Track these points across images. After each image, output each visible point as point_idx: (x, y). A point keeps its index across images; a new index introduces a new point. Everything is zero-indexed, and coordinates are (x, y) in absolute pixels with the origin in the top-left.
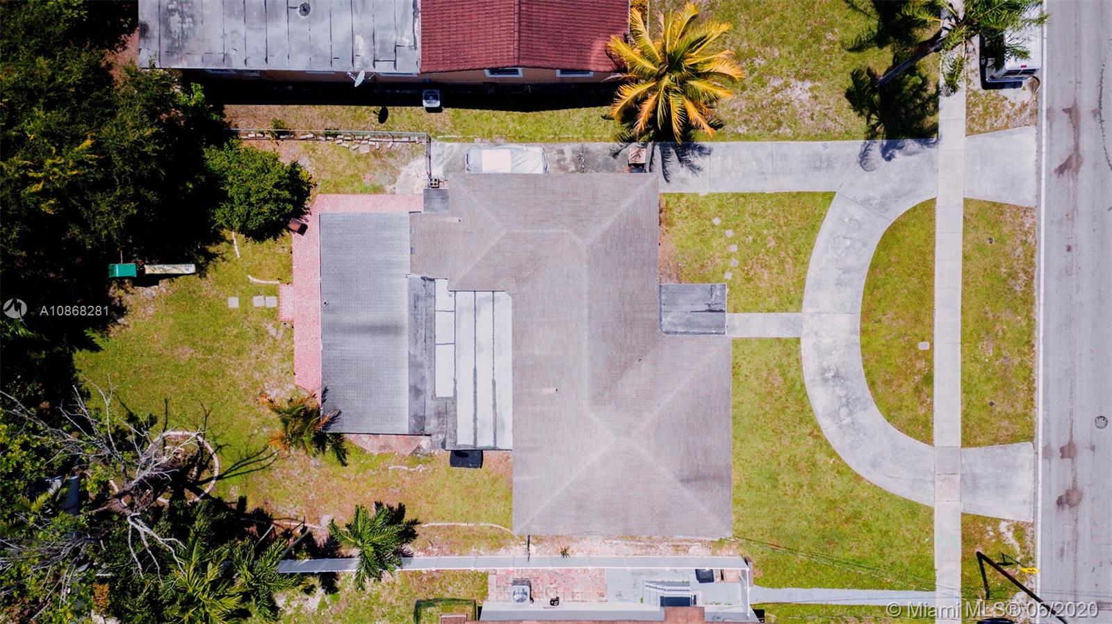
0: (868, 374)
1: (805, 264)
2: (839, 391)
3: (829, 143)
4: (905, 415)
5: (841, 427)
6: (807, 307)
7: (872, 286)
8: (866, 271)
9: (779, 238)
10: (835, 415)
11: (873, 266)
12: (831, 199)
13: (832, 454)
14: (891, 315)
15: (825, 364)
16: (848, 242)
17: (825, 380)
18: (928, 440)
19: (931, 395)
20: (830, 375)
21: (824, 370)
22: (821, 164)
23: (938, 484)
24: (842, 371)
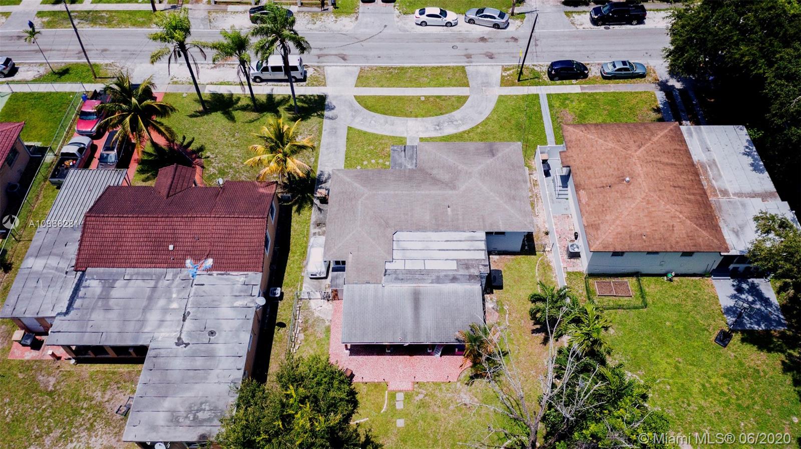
0: (436, 115)
1: (382, 136)
2: (446, 124)
3: (324, 129)
4: (455, 104)
5: (463, 124)
6: (405, 135)
7: (394, 114)
8: (387, 116)
9: (369, 145)
10: (458, 126)
11: (385, 114)
12: (351, 128)
13: (477, 127)
14: (408, 108)
15: (433, 129)
16: (373, 122)
17: (440, 129)
18: (467, 97)
19: (446, 96)
20: (438, 128)
21: (435, 129)
22: (334, 132)
23: (487, 94)
24: (435, 124)
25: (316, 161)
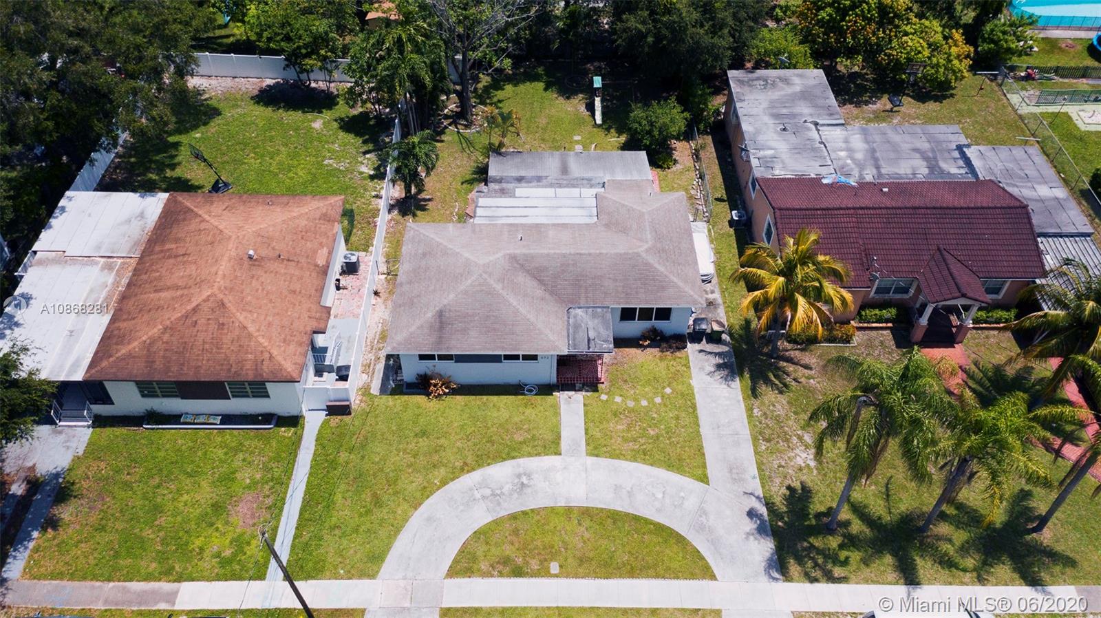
0: (525, 513)
1: (634, 459)
2: (506, 489)
3: (758, 480)
4: (481, 550)
5: (471, 489)
6: (591, 460)
7: (616, 517)
8: (631, 511)
9: (658, 438)
10: (483, 484)
11: (637, 518)
12: (702, 481)
13: (444, 483)
14: (587, 535)
15: (535, 476)
16: (660, 496)
17: (519, 476)
18: (453, 572)
19: (501, 575)
20: (524, 480)
21: (529, 475)
22: (735, 472)
23: (402, 583)
24: (529, 490)
25: (750, 410)
